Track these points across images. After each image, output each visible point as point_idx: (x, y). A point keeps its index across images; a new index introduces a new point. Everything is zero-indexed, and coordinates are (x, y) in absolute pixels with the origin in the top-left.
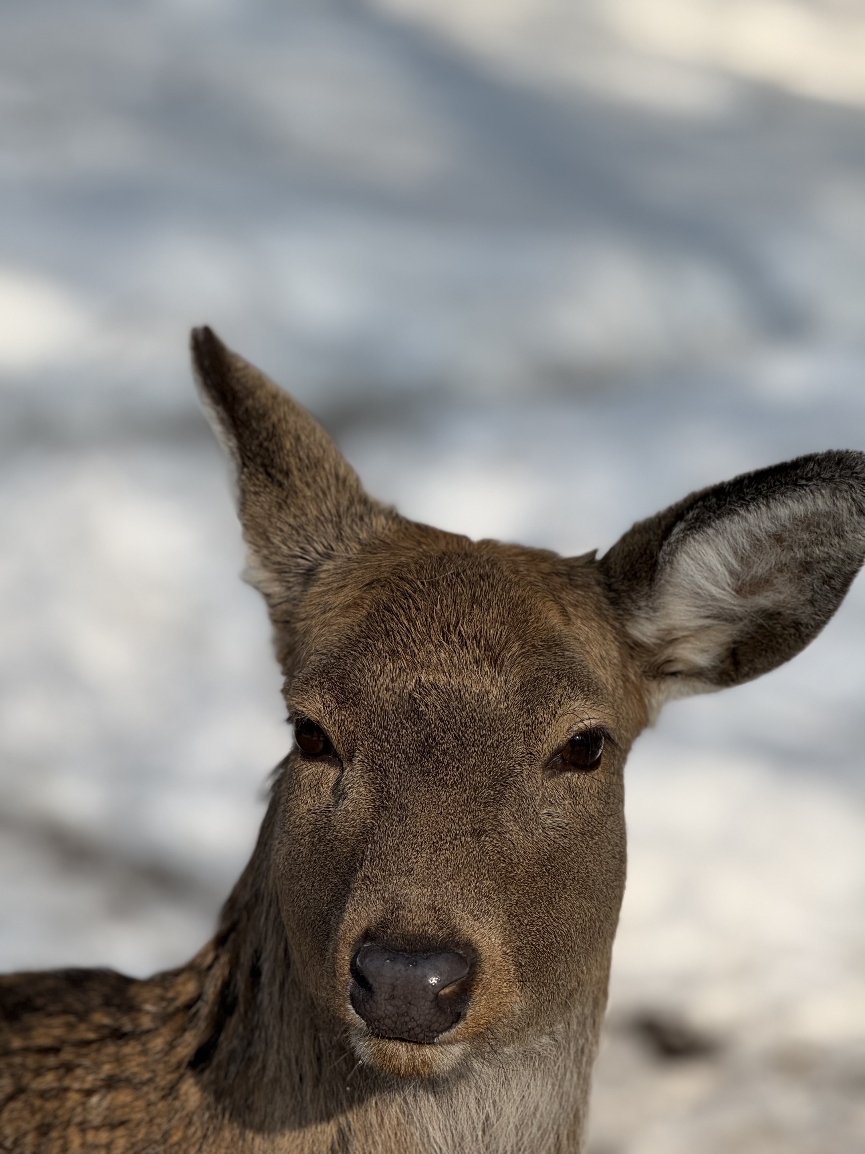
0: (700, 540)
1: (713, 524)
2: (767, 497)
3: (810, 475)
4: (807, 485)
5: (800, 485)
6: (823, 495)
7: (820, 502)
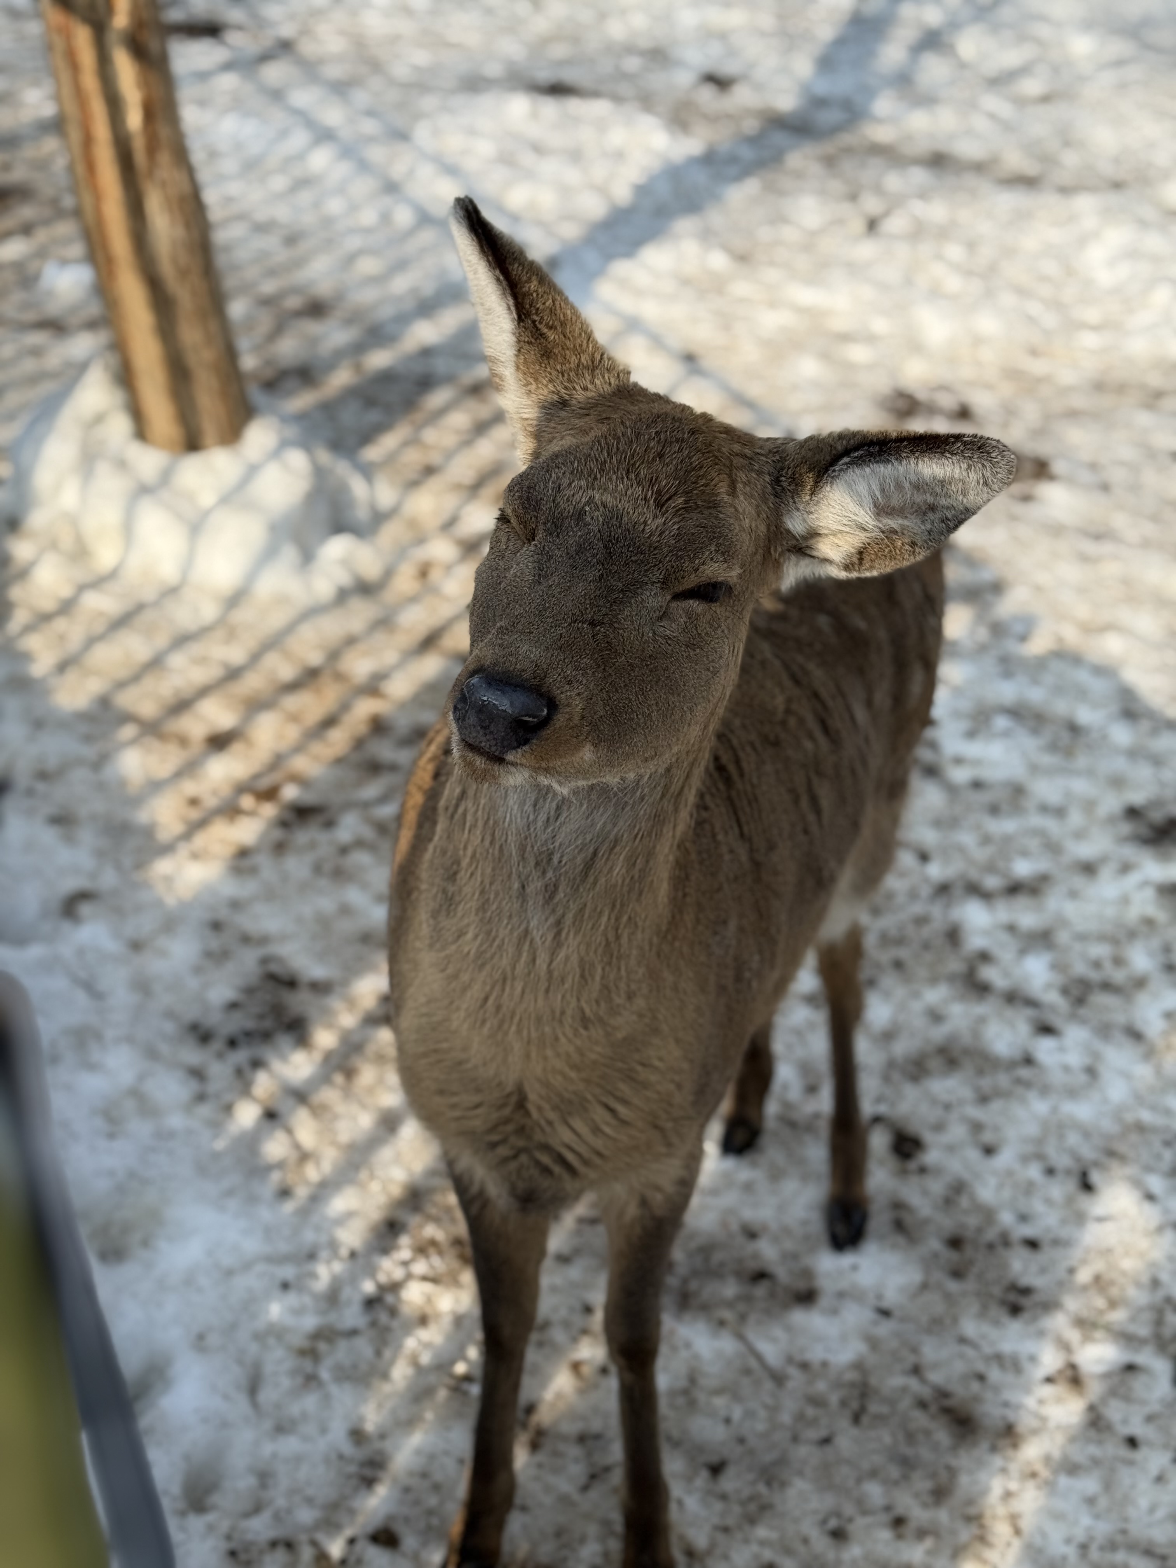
0: (858, 473)
1: (871, 465)
2: (918, 458)
3: (955, 452)
4: (950, 458)
5: (946, 457)
6: (961, 467)
7: (957, 471)
